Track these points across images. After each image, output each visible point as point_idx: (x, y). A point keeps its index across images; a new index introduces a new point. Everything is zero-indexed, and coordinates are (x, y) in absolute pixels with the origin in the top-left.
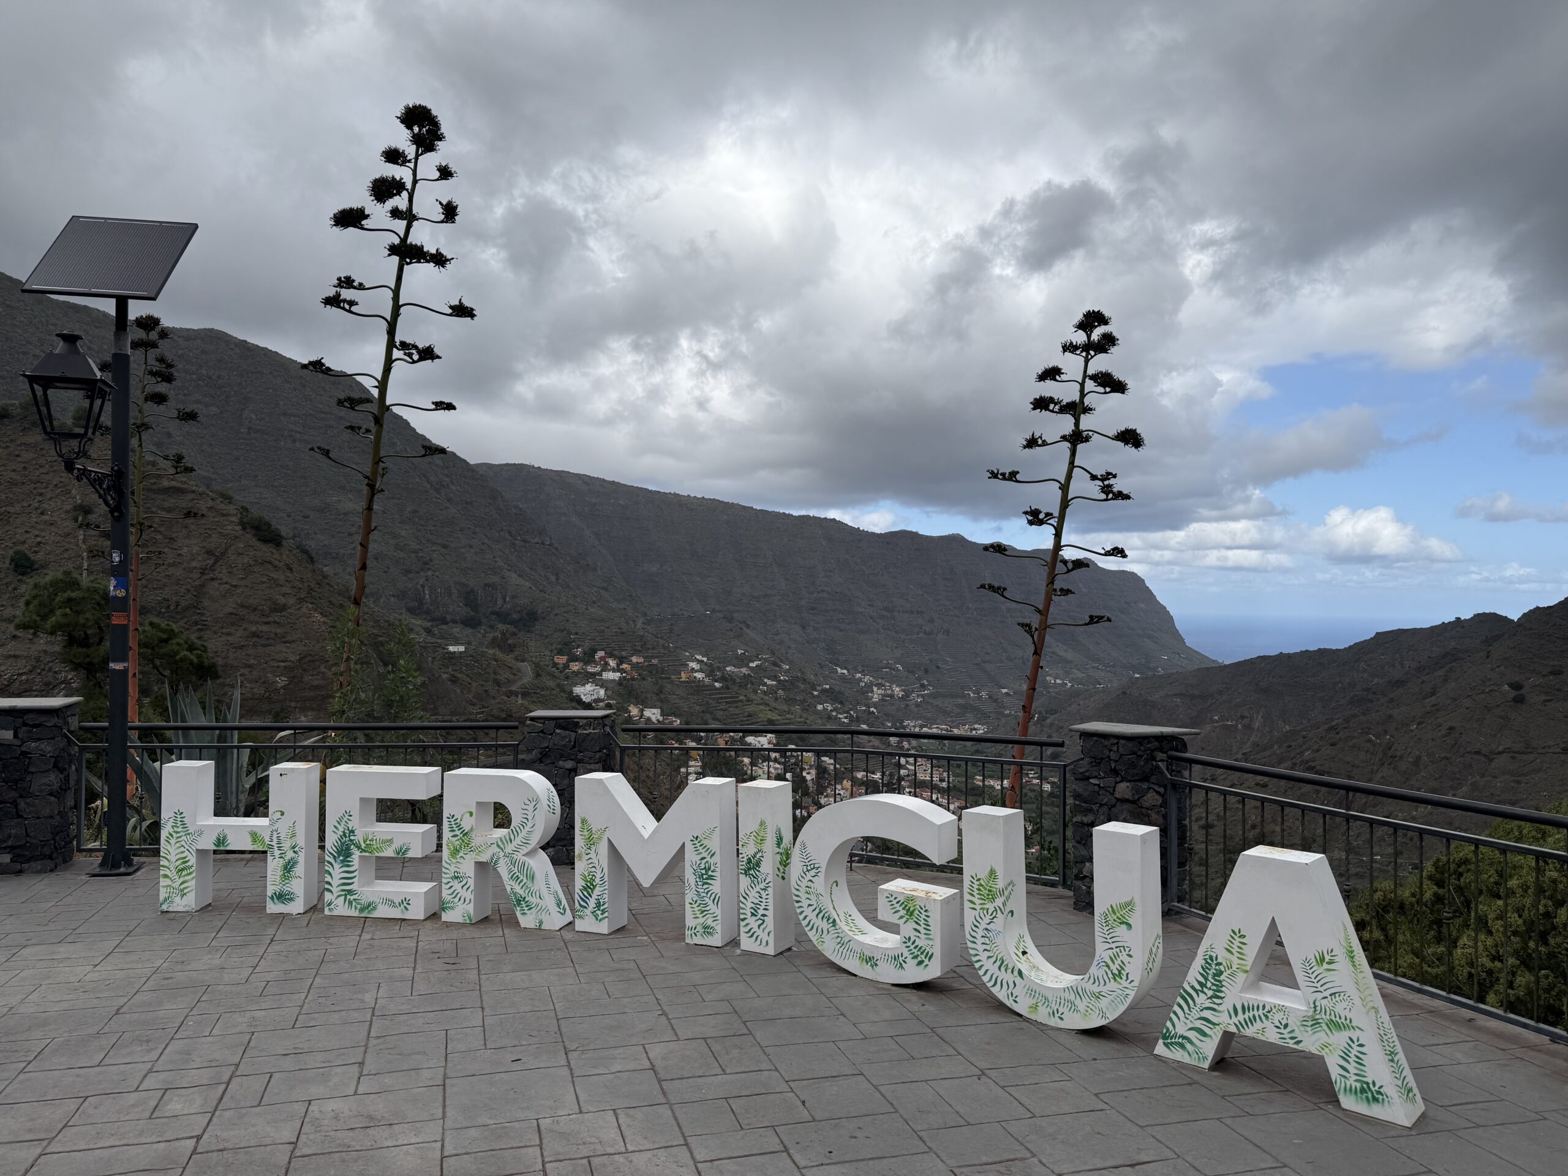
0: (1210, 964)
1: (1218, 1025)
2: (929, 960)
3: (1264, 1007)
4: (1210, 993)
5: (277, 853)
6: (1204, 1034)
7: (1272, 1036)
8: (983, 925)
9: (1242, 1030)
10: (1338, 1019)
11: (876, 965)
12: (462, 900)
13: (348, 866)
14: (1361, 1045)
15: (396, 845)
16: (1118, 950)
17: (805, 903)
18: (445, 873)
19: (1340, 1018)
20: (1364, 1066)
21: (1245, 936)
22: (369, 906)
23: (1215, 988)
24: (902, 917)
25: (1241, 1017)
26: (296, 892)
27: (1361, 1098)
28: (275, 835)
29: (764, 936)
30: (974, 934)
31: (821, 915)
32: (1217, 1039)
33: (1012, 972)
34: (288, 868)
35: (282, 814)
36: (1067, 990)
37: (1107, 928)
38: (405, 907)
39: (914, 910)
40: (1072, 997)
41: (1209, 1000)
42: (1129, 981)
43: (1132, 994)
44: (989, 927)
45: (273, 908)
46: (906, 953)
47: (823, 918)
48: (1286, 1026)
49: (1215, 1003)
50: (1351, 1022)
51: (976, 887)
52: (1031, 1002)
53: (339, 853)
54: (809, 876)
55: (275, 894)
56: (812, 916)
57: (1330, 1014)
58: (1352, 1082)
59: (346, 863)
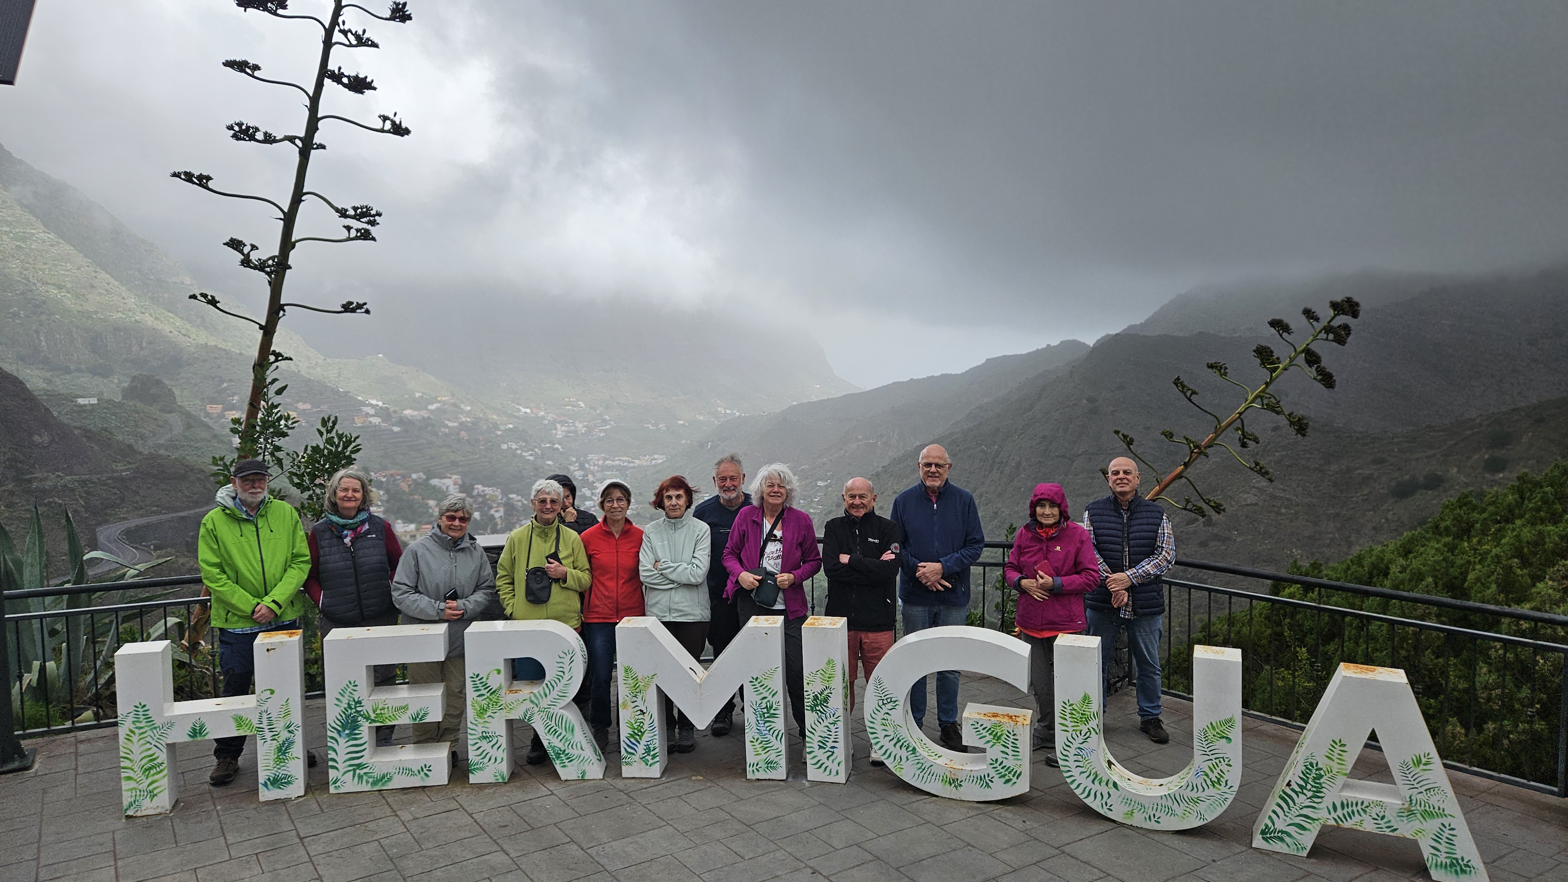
0: (1310, 770)
1: (1317, 820)
2: (1017, 778)
3: (1362, 803)
4: (1310, 794)
5: (268, 735)
6: (1304, 828)
7: (1369, 826)
8: (1076, 744)
9: (1340, 823)
10: (1432, 809)
11: (961, 785)
12: (493, 760)
13: (356, 739)
14: (1452, 829)
15: (412, 711)
16: (1217, 761)
17: (881, 734)
18: (471, 734)
19: (1434, 808)
20: (1455, 845)
21: (1345, 745)
22: (384, 778)
23: (1315, 789)
24: (989, 742)
25: (1340, 812)
26: (294, 774)
27: (1451, 872)
28: (265, 716)
29: (834, 767)
30: (1065, 753)
31: (900, 743)
32: (1315, 833)
33: (1107, 784)
34: (283, 750)
35: (272, 692)
36: (1164, 798)
37: (1207, 742)
38: (426, 774)
39: (1002, 735)
40: (1170, 803)
41: (1309, 800)
42: (1227, 787)
43: (1231, 798)
44: (1081, 746)
45: (266, 794)
46: (993, 773)
47: (901, 747)
48: (1383, 818)
49: (1315, 802)
50: (1443, 811)
51: (1068, 711)
52: (1127, 809)
53: (344, 727)
54: (885, 709)
55: (269, 779)
56: (889, 746)
57: (1425, 806)
58: (1443, 858)
59: (352, 736)
